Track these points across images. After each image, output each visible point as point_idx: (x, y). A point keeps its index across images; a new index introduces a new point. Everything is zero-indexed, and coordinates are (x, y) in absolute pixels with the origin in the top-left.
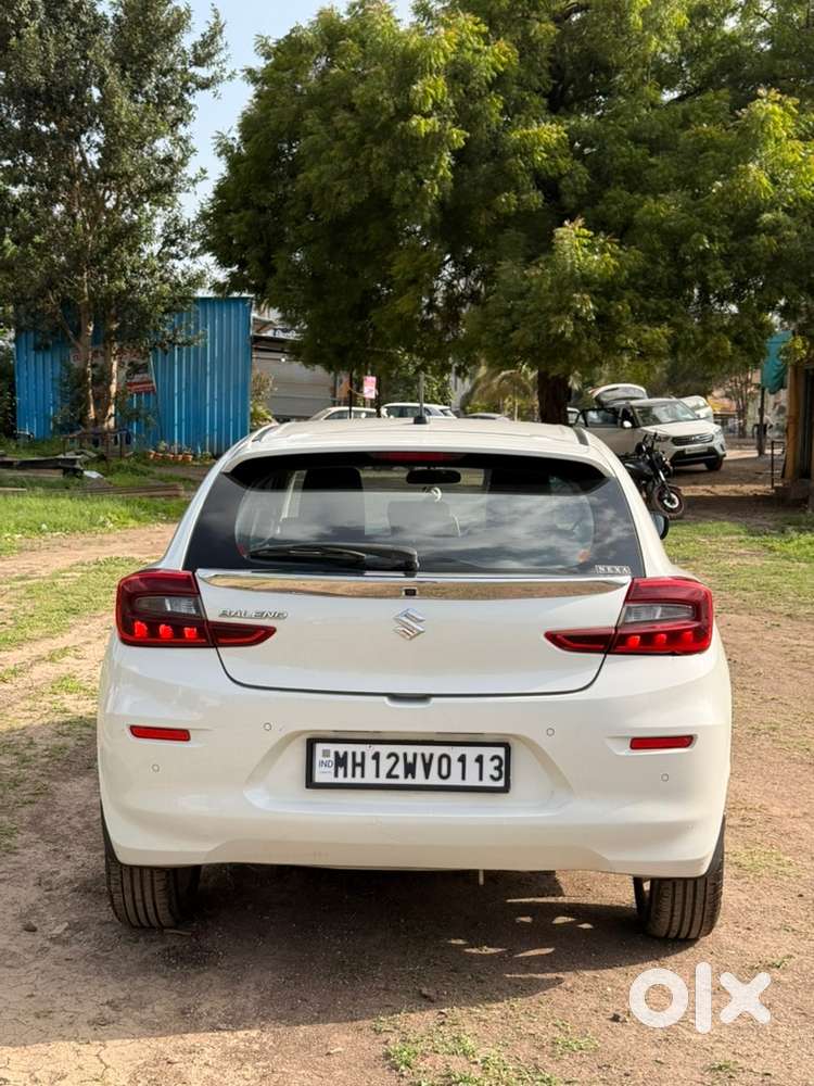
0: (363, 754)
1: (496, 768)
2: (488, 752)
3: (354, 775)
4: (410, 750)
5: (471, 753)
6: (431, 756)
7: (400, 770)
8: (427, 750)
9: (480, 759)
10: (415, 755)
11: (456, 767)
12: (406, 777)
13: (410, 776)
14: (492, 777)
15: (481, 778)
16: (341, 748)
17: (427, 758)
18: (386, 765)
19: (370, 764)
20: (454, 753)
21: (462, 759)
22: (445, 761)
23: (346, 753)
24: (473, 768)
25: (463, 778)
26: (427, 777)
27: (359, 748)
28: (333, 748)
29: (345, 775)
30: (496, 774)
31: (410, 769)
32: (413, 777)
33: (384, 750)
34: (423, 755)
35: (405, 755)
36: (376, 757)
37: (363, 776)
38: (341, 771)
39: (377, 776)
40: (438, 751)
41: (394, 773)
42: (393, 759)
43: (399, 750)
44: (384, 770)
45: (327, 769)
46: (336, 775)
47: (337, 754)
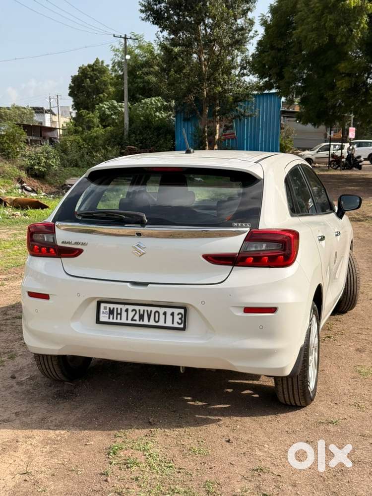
0: (121, 309)
1: (180, 319)
2: (176, 311)
3: (117, 319)
4: (142, 308)
5: (169, 311)
6: (151, 311)
7: (137, 317)
8: (149, 309)
9: (172, 314)
10: (144, 311)
11: (162, 317)
12: (140, 321)
13: (141, 320)
14: (178, 323)
15: (173, 323)
16: (112, 306)
17: (149, 312)
18: (131, 314)
19: (124, 314)
20: (162, 310)
21: (165, 314)
22: (157, 314)
23: (114, 308)
24: (169, 318)
25: (165, 323)
26: (149, 321)
27: (119, 306)
28: (108, 305)
29: (113, 318)
30: (180, 321)
31: (141, 317)
32: (143, 321)
33: (131, 308)
34: (147, 311)
35: (139, 310)
36: (127, 310)
37: (121, 319)
38: (111, 316)
39: (127, 319)
40: (154, 309)
41: (134, 318)
42: (134, 312)
43: (137, 308)
44: (130, 318)
45: (105, 315)
46: (109, 318)
47: (110, 308)
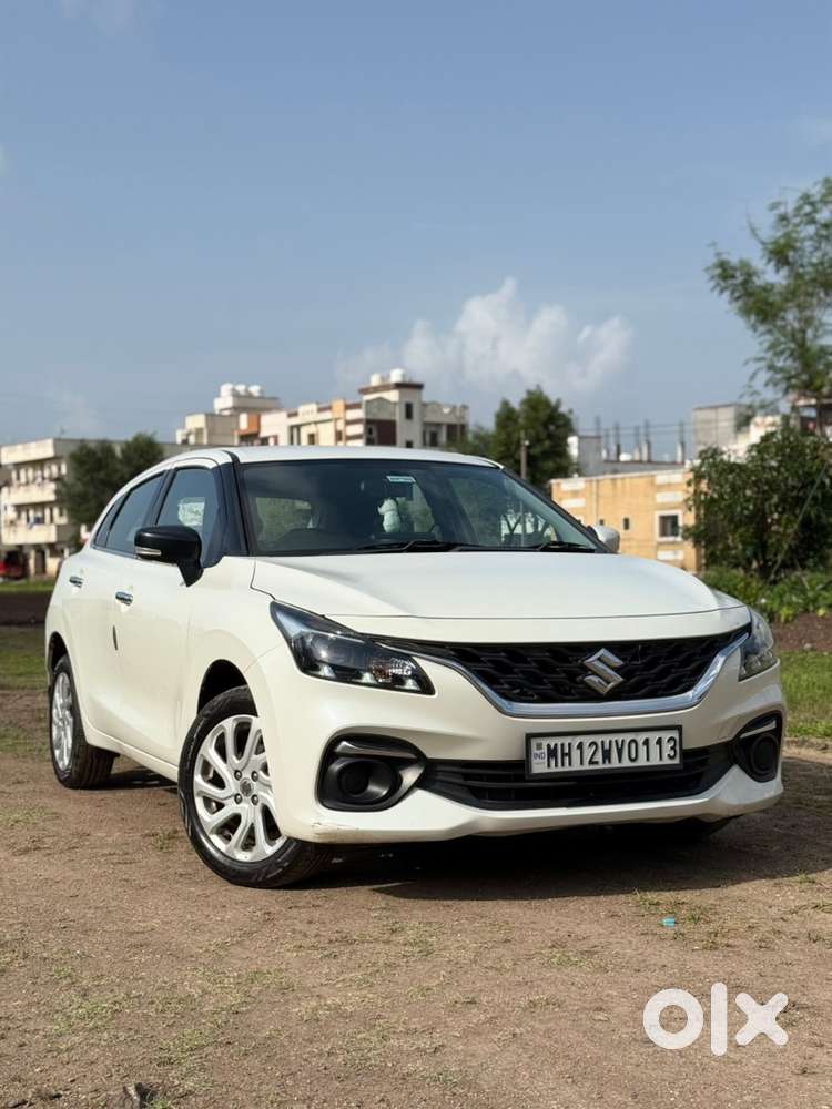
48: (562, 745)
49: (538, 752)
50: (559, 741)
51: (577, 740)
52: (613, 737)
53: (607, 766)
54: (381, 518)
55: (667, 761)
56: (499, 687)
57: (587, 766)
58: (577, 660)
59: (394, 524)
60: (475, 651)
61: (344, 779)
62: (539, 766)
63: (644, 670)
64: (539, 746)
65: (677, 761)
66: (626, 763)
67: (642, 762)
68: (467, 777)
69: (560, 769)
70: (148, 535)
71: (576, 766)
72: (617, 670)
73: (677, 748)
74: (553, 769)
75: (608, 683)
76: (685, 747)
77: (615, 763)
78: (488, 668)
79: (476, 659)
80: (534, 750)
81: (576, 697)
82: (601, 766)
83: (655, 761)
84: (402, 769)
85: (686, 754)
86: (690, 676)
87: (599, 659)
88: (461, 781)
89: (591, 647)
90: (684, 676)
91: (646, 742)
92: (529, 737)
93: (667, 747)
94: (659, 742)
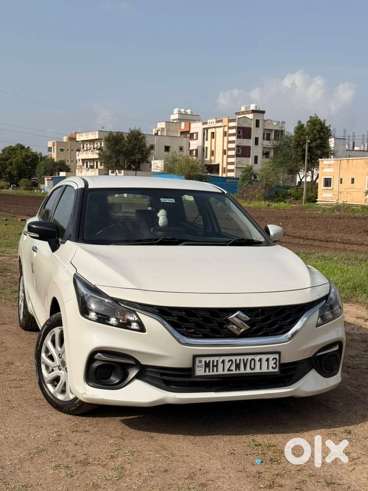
48: (213, 361)
49: (200, 364)
50: (211, 359)
51: (221, 359)
52: (242, 357)
53: (238, 372)
54: (158, 218)
55: (271, 370)
56: (180, 329)
57: (226, 372)
58: (224, 317)
59: (164, 222)
60: (168, 310)
61: (98, 371)
62: (200, 372)
63: (261, 322)
64: (200, 362)
65: (277, 370)
66: (248, 370)
67: (257, 370)
68: (162, 374)
69: (211, 373)
70: (34, 226)
71: (220, 372)
72: (246, 322)
73: (278, 364)
74: (207, 373)
75: (241, 329)
76: (281, 362)
77: (242, 371)
78: (175, 320)
79: (169, 314)
80: (197, 363)
81: (223, 335)
82: (234, 372)
83: (264, 369)
84: (128, 368)
85: (282, 366)
86: (288, 325)
87: (236, 316)
88: (159, 376)
89: (233, 310)
90: (284, 325)
91: (260, 360)
92: (195, 357)
93: (272, 363)
94: (268, 360)
